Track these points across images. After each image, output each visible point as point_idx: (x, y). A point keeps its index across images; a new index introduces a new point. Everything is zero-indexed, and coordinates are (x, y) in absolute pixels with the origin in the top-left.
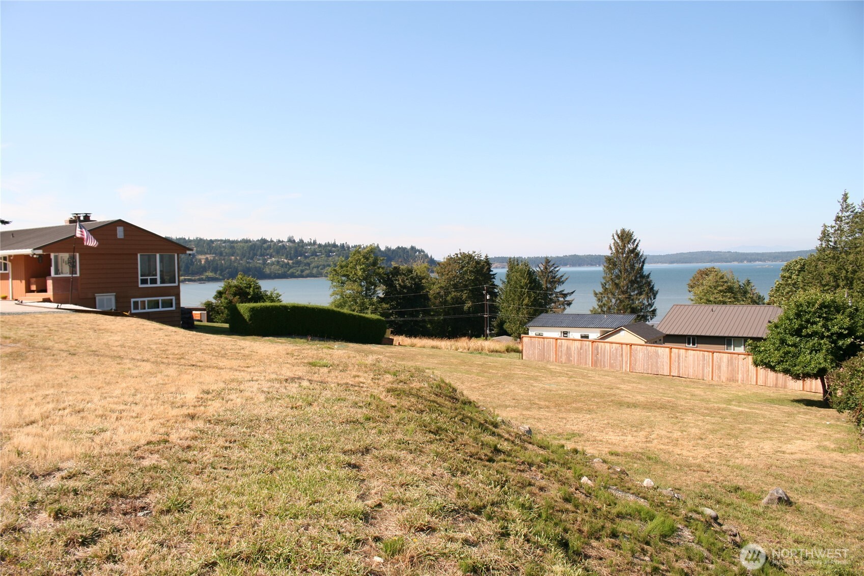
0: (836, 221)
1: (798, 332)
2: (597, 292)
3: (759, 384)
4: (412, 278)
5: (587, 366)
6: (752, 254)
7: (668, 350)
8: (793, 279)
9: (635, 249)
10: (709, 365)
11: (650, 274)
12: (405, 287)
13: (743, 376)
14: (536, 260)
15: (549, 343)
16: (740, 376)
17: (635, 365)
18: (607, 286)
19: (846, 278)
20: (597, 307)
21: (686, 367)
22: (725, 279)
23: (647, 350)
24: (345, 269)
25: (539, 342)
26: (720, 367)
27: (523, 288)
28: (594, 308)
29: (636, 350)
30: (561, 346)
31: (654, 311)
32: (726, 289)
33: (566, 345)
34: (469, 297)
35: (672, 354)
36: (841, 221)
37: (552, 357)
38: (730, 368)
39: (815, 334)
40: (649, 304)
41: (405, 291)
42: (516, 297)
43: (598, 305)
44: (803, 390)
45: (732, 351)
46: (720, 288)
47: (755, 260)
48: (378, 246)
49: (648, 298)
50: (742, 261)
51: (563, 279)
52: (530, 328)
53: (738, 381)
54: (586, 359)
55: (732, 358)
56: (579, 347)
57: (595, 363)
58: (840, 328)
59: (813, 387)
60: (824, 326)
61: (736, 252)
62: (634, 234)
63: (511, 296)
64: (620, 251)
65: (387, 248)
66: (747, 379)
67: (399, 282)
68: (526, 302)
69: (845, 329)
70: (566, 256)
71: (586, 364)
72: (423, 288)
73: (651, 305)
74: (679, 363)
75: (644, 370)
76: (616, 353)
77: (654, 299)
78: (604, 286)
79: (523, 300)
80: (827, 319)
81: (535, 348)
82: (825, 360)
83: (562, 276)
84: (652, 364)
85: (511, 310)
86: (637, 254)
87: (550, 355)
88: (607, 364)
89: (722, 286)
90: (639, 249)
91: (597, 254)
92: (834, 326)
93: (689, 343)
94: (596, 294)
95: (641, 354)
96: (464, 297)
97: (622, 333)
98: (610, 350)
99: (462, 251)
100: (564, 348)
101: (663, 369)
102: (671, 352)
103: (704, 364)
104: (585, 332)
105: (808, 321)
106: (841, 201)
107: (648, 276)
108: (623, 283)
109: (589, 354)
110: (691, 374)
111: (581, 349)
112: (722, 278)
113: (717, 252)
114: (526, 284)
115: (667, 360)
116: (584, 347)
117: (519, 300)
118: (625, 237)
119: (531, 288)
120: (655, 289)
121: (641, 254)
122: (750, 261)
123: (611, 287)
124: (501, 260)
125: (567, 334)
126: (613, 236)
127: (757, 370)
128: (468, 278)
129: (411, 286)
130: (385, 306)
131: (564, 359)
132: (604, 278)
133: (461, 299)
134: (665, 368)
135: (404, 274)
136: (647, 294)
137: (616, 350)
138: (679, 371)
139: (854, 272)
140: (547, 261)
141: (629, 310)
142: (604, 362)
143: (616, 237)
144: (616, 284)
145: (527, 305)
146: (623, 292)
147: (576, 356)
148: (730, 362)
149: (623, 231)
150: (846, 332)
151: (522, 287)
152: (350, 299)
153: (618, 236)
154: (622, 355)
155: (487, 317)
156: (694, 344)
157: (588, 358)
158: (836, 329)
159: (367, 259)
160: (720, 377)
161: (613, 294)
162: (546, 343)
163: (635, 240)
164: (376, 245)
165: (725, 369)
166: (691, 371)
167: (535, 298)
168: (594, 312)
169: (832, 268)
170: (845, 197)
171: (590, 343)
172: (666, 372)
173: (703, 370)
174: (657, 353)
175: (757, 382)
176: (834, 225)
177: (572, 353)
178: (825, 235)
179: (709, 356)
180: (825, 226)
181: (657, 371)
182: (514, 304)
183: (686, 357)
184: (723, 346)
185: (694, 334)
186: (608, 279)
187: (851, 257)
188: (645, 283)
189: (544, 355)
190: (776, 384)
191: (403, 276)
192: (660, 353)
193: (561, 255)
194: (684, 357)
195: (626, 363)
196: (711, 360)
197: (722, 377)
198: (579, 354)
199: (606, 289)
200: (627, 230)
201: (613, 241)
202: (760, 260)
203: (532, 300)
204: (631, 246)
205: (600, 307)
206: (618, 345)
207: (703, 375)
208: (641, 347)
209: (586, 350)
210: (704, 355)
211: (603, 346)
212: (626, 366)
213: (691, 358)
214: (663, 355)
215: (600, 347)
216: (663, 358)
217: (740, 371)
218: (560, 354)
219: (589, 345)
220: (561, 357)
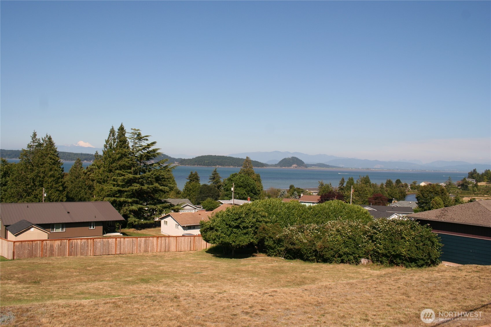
0: (28, 147)
7: (114, 239)
10: (135, 245)
13: (151, 248)
15: (36, 244)
16: (150, 249)
17: (96, 251)
21: (124, 248)
23: (103, 241)
26: (140, 245)
29: (97, 242)
33: (50, 244)
35: (117, 242)
53: (149, 251)
54: (64, 251)
55: (146, 240)
56: (60, 244)
66: (153, 250)
74: (120, 246)
75: (101, 253)
76: (84, 245)
84: (106, 249)
88: (79, 253)
95: (99, 244)
97: (32, 229)
98: (80, 244)
101: (112, 251)
102: (116, 240)
103: (133, 245)
106: (33, 137)
109: (66, 248)
110: (127, 251)
111: (61, 245)
115: (114, 245)
116: (63, 244)
127: (157, 245)
131: (48, 253)
134: (113, 250)
137: (84, 243)
138: (120, 251)
142: (77, 252)
147: (57, 250)
148: (145, 242)
154: (88, 246)
157: (65, 250)
160: (140, 251)
162: (34, 244)
165: (143, 246)
166: (126, 250)
170: (35, 135)
171: (67, 241)
172: (114, 253)
173: (132, 249)
174: (108, 241)
175: (157, 251)
177: (54, 249)
179: (135, 240)
183: (124, 242)
184: (49, 229)
189: (32, 253)
190: (165, 250)
192: (110, 242)
194: (123, 242)
195: (91, 250)
196: (136, 242)
198: (59, 249)
206: (85, 240)
207: (132, 251)
208: (99, 239)
209: (64, 245)
210: (133, 240)
211: (76, 242)
212: (91, 252)
213: (126, 242)
214: (112, 243)
215: (74, 243)
216: (112, 245)
217: (150, 246)
218: (45, 251)
219: (66, 242)
220: (46, 253)
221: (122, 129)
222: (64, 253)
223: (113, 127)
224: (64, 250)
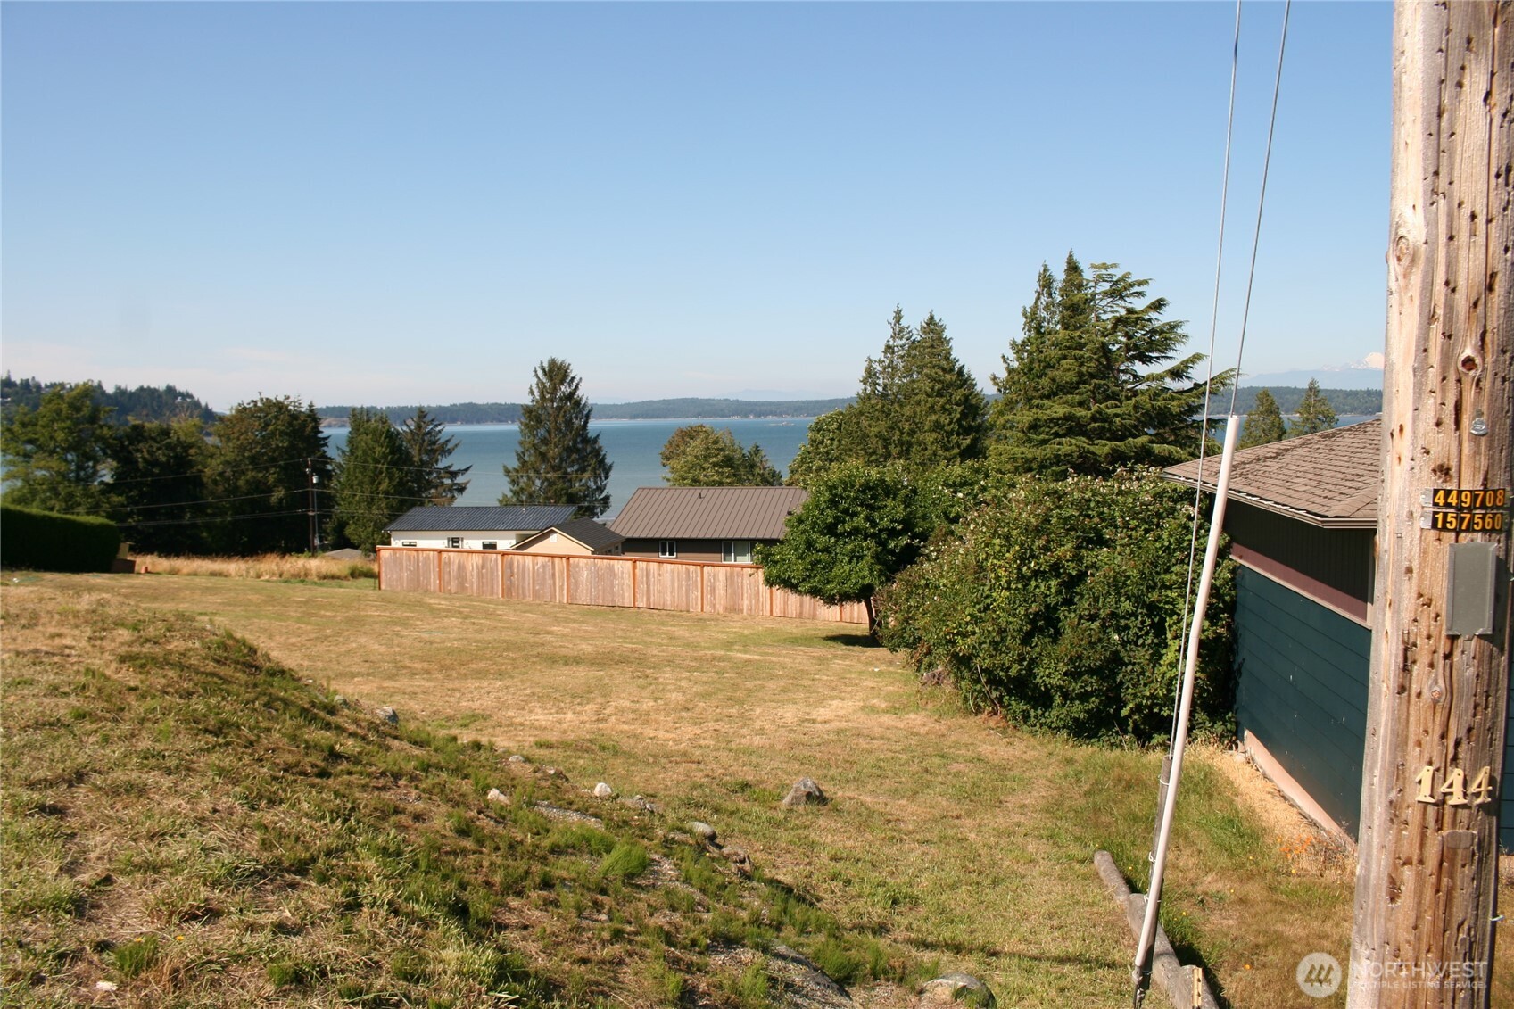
0: (885, 352)
1: (830, 530)
2: (510, 468)
3: (774, 614)
4: (170, 447)
5: (495, 597)
6: (763, 404)
7: (629, 564)
8: (826, 446)
9: (573, 393)
10: (697, 588)
11: (598, 436)
12: (156, 463)
13: (751, 602)
14: (402, 413)
15: (427, 558)
16: (746, 602)
17: (576, 591)
18: (526, 458)
19: (901, 443)
20: (510, 494)
21: (659, 592)
22: (721, 445)
23: (595, 565)
24: (30, 428)
25: (409, 557)
26: (713, 589)
27: (379, 462)
28: (505, 496)
29: (578, 566)
30: (449, 563)
31: (607, 498)
32: (722, 461)
33: (457, 561)
34: (279, 481)
35: (637, 571)
36: (893, 353)
37: (434, 582)
38: (729, 591)
39: (856, 532)
40: (598, 488)
41: (156, 471)
42: (367, 480)
43: (512, 491)
44: (841, 620)
45: (733, 562)
46: (714, 460)
47: (766, 414)
48: (100, 386)
49: (596, 477)
50: (746, 415)
51: (450, 446)
52: (393, 534)
53: (742, 611)
54: (493, 584)
55: (732, 574)
56: (480, 563)
57: (508, 591)
58: (892, 521)
59: (856, 615)
60: (867, 519)
61: (737, 401)
62: (571, 367)
63: (356, 477)
64: (548, 396)
65: (118, 388)
66: (757, 607)
67: (142, 454)
68: (384, 486)
69: (899, 523)
70: (455, 405)
71: (492, 593)
72: (191, 464)
73: (601, 489)
74: (648, 586)
75: (591, 599)
76: (544, 572)
77: (606, 478)
78: (520, 457)
79: (380, 483)
80: (872, 508)
81: (401, 570)
82: (871, 571)
83: (447, 441)
84: (604, 590)
85: (359, 502)
86: (578, 403)
87: (428, 579)
88: (529, 593)
89: (716, 456)
90: (579, 393)
91: (509, 402)
92: (883, 518)
93: (664, 553)
94: (507, 472)
95: (586, 573)
96: (271, 479)
97: (554, 538)
98: (534, 568)
99: (264, 396)
100: (454, 567)
101: (623, 598)
102: (634, 568)
103: (688, 586)
104: (489, 537)
105: (846, 511)
106: (893, 322)
107: (595, 440)
108: (554, 452)
109: (497, 576)
110: (669, 602)
111: (483, 566)
112: (715, 442)
113: (707, 400)
114: (384, 456)
115: (628, 581)
116: (488, 565)
117: (372, 482)
118: (556, 373)
119: (393, 463)
120: (608, 461)
121: (583, 403)
122: (759, 415)
123: (532, 459)
124: (337, 412)
125: (458, 542)
126: (536, 371)
127: (771, 592)
128: (277, 446)
129: (168, 461)
130: (116, 499)
131: (453, 586)
132: (521, 443)
133: (265, 484)
134: (626, 595)
135: (152, 439)
136: (594, 470)
137: (544, 566)
138: (648, 599)
139: (911, 433)
140: (422, 413)
141: (564, 499)
142: (524, 588)
143: (540, 373)
144: (541, 453)
145: (386, 492)
146: (554, 468)
147: (474, 580)
148: (730, 581)
149: (553, 363)
150: (900, 527)
151: (376, 461)
152: (44, 487)
153: (544, 370)
154: (554, 575)
155: (313, 517)
156: (672, 554)
157: (495, 582)
158: (885, 523)
159: (78, 410)
160: (714, 606)
161: (537, 471)
162: (421, 559)
163: (573, 378)
164: (96, 383)
165: (722, 592)
166: (668, 597)
167: (401, 479)
168: (505, 503)
169: (882, 426)
170: (898, 316)
171: (499, 556)
172: (628, 602)
173: (688, 596)
174: (611, 569)
175: (771, 611)
176: (882, 358)
177: (468, 574)
178: (870, 374)
179: (696, 572)
180: (870, 360)
181: (613, 601)
182: (362, 492)
183: (659, 575)
184: (719, 555)
185: (672, 536)
186: (527, 446)
187: (907, 411)
188: (591, 452)
189: (418, 580)
190: (801, 613)
191: (152, 443)
192: (616, 570)
193: (446, 404)
194: (656, 575)
195: (561, 588)
196: (699, 579)
197: (717, 606)
198: (480, 576)
199: (524, 463)
200: (559, 360)
201: (535, 380)
202: (775, 414)
203: (395, 483)
204: (565, 389)
205: (515, 493)
206: (547, 559)
207: (688, 605)
208: (585, 560)
209: (492, 568)
210: (688, 571)
211: (521, 561)
212: (561, 594)
213: (667, 576)
214: (622, 573)
215: (515, 564)
216: (622, 578)
217: (745, 595)
218: (446, 577)
219: (496, 560)
220: (449, 583)
221: (1073, 268)
222: (493, 587)
223: (1045, 266)
224: (493, 580)
